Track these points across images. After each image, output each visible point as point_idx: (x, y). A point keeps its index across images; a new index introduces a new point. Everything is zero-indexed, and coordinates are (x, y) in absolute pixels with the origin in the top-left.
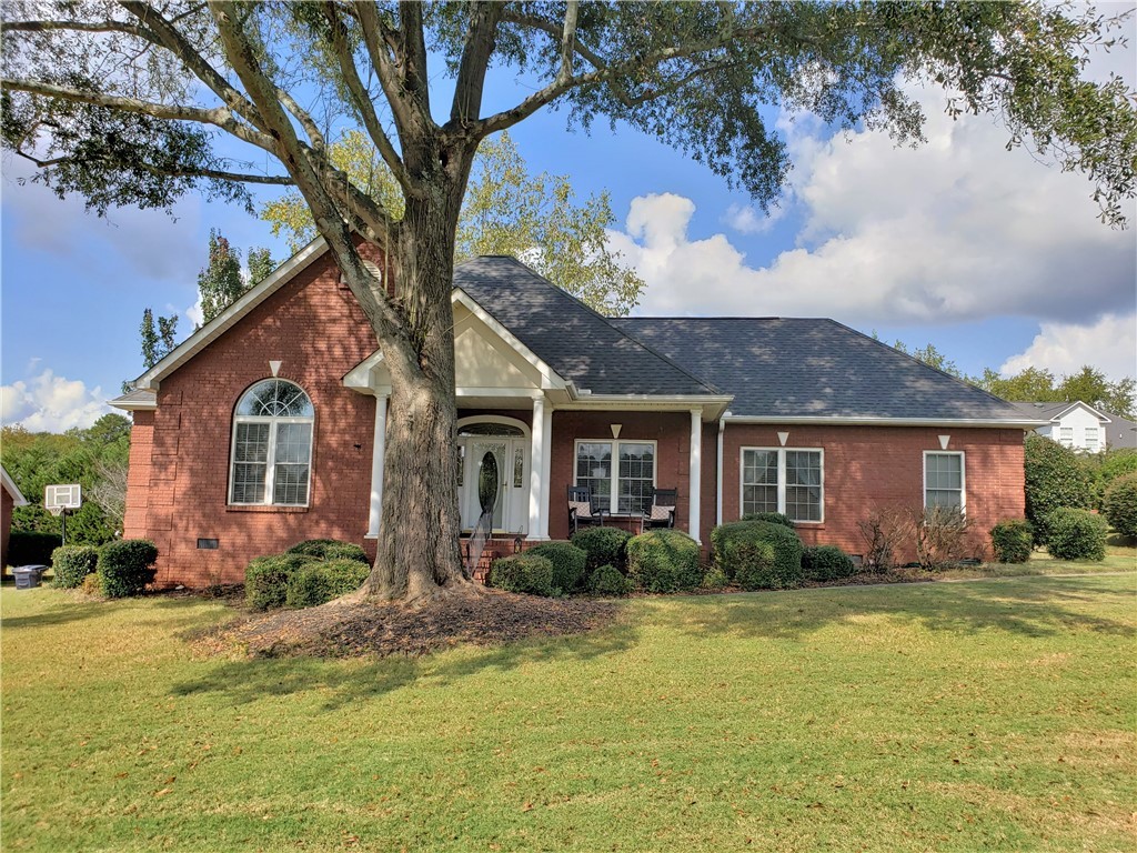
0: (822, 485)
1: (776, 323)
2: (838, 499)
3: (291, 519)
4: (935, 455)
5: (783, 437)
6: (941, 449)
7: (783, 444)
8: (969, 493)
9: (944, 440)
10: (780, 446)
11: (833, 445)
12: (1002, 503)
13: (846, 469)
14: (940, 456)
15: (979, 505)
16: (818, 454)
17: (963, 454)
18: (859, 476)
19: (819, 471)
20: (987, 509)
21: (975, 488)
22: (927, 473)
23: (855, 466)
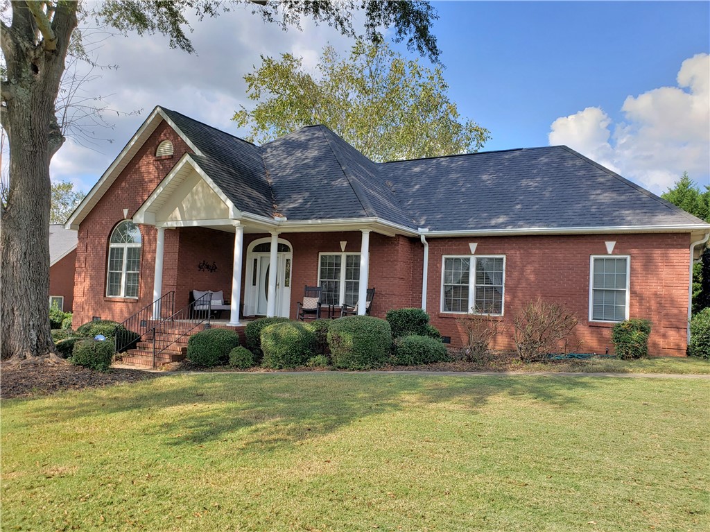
0: (503, 285)
1: (518, 153)
2: (514, 296)
3: (130, 305)
4: (602, 259)
5: (473, 246)
6: (607, 254)
7: (473, 252)
8: (633, 293)
9: (610, 246)
10: (471, 254)
11: (513, 252)
12: (665, 303)
13: (522, 271)
14: (607, 259)
15: (641, 304)
16: (502, 259)
17: (628, 258)
18: (532, 277)
19: (502, 273)
20: (649, 308)
21: (637, 288)
22: (595, 276)
23: (529, 269)
